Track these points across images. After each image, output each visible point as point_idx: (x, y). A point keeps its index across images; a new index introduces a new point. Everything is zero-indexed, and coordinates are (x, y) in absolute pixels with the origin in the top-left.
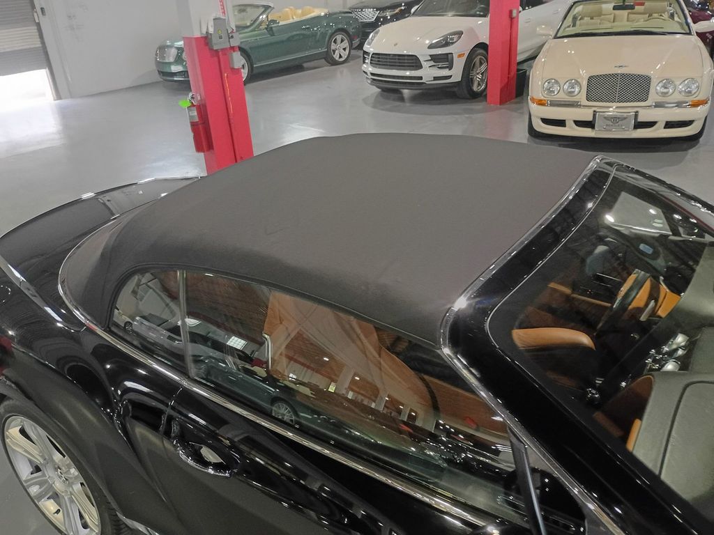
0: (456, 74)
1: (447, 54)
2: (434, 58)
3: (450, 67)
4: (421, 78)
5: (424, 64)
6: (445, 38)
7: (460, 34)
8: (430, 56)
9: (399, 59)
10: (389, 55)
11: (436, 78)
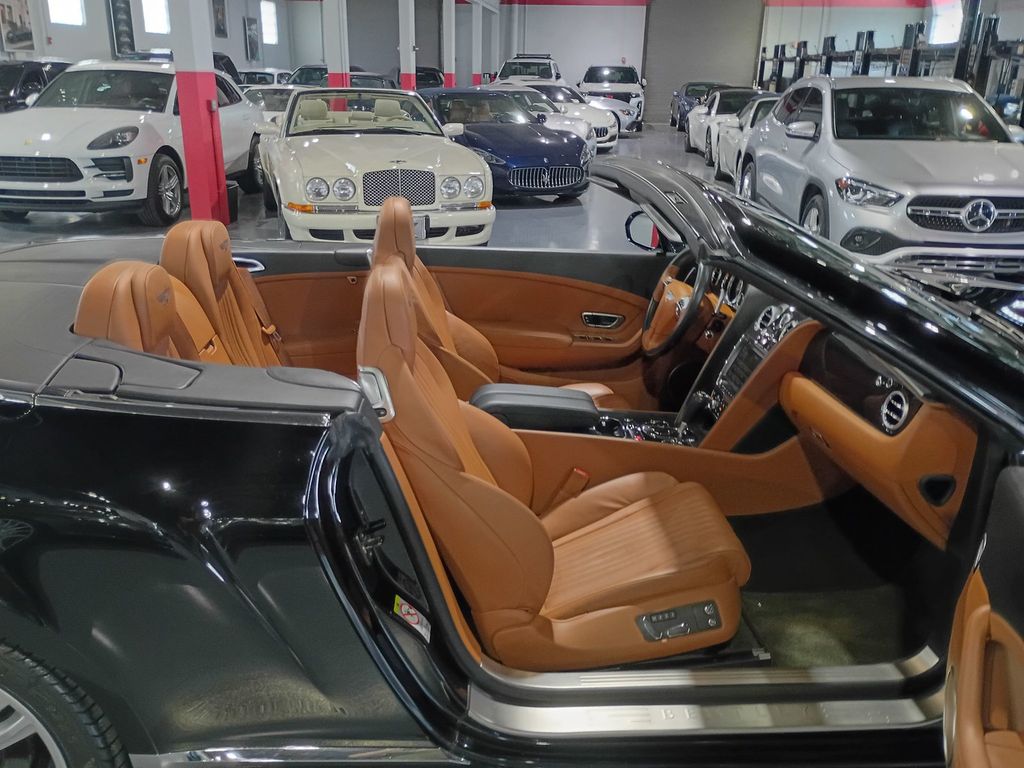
0: (138, 187)
1: (121, 159)
2: (99, 163)
3: (129, 177)
4: (82, 193)
5: (85, 172)
6: (112, 134)
7: (135, 131)
8: (93, 160)
9: (37, 165)
10: (19, 158)
11: (107, 194)
